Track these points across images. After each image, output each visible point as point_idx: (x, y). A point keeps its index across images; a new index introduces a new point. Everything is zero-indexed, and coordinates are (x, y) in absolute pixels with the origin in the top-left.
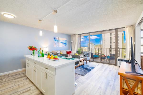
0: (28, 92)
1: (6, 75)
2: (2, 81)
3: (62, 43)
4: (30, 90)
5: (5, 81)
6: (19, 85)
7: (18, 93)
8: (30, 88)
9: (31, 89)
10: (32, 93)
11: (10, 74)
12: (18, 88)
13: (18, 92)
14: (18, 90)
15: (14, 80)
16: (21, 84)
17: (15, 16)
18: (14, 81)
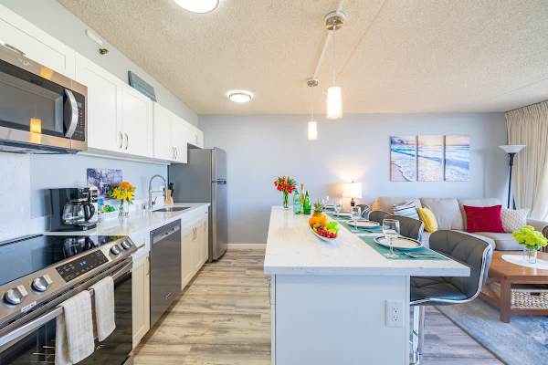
0: (251, 321)
1: (245, 252)
2: (230, 263)
3: (439, 160)
4: (258, 316)
5: (234, 266)
6: (248, 288)
7: (233, 308)
8: (262, 311)
9: (263, 316)
10: (255, 330)
11: (251, 250)
12: (243, 296)
13: (234, 305)
14: (239, 303)
15: (250, 269)
16: (253, 288)
17: (252, 95)
18: (248, 272)
